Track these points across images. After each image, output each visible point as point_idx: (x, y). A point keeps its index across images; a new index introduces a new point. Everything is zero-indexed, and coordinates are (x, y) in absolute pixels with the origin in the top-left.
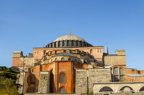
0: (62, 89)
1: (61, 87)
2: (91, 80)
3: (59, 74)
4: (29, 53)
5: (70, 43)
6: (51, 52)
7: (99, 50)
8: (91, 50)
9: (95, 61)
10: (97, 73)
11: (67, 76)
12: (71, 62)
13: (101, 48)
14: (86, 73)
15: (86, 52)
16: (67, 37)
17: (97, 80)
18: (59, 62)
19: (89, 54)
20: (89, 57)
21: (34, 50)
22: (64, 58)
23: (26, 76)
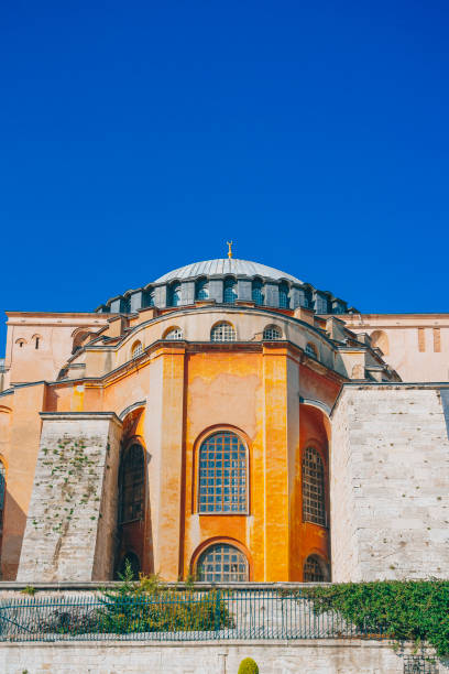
0: (218, 558)
1: (209, 548)
7: (429, 333)
11: (255, 454)
13: (441, 322)
16: (220, 266)
18: (190, 350)
21: (15, 325)
22: (230, 324)
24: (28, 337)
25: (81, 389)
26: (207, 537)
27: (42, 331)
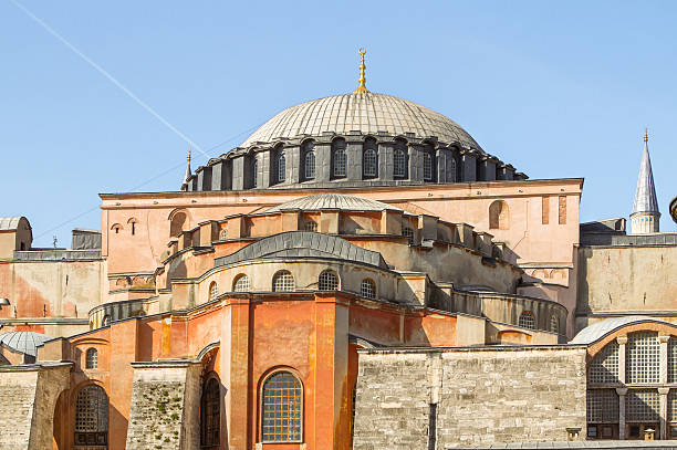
2: (451, 423)
3: (256, 381)
4: (76, 232)
5: (353, 154)
6: (217, 226)
7: (554, 202)
8: (497, 208)
9: (521, 284)
10: (496, 375)
11: (308, 392)
12: (333, 299)
13: (568, 188)
14: (424, 377)
15: (453, 226)
16: (335, 113)
17: (491, 424)
18: (254, 301)
19: (475, 234)
20: (477, 260)
21: (109, 209)
22: (290, 273)
23: (47, 392)
24: (123, 223)
25: (168, 321)
27: (139, 216)
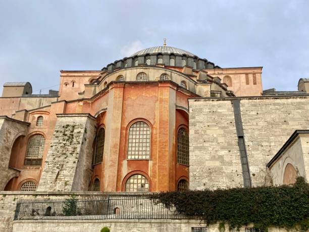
1: (131, 176)
3: (125, 126)
4: (51, 91)
7: (251, 76)
8: (226, 79)
11: (154, 132)
12: (168, 85)
13: (256, 71)
15: (212, 77)
21: (63, 76)
23: (10, 133)
24: (69, 82)
25: (81, 103)
26: (130, 171)
27: (76, 79)
